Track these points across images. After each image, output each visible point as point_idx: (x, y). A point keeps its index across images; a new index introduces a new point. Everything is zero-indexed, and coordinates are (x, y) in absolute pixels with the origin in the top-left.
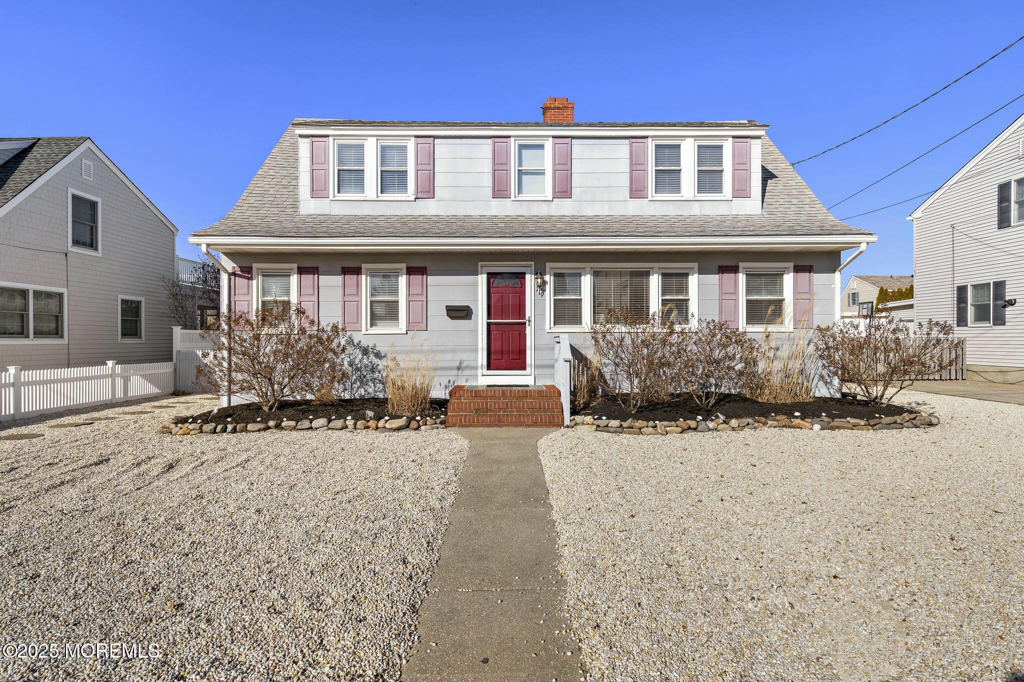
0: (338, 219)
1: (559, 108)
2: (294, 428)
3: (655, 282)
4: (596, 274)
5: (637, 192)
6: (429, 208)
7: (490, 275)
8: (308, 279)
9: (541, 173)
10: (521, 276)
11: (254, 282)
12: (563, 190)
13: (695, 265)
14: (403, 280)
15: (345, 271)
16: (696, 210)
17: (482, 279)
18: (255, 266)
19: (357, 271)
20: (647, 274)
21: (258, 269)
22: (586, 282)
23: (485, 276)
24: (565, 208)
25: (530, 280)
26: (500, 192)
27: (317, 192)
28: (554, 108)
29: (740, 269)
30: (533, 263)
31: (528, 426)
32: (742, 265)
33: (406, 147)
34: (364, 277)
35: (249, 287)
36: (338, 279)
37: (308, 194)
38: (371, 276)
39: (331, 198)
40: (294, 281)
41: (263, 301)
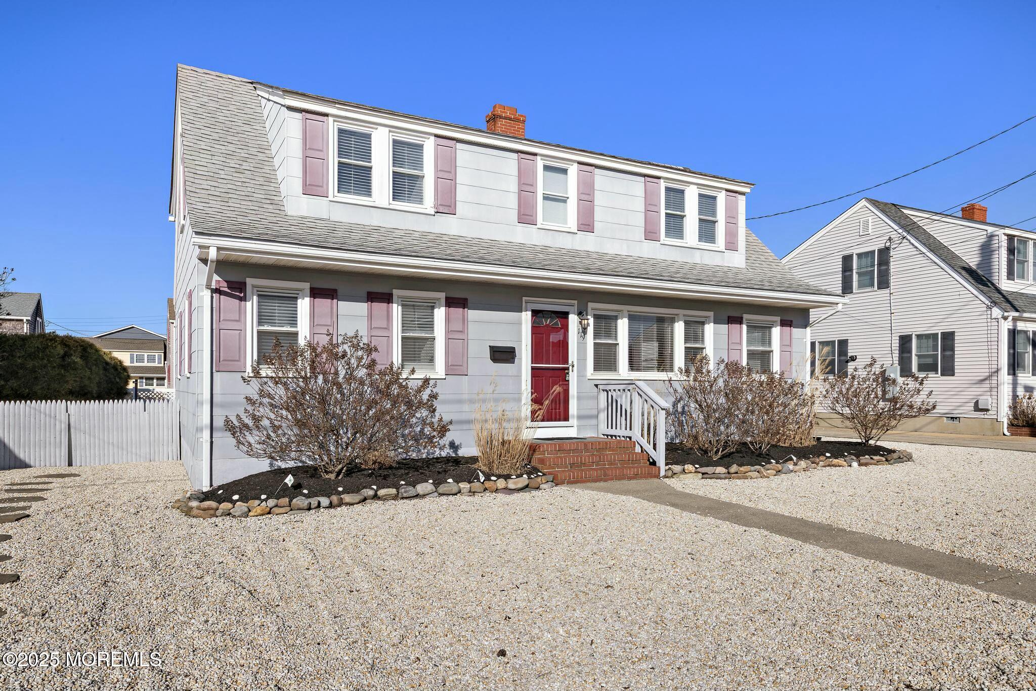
0: (333, 227)
1: (510, 119)
2: (395, 497)
3: (679, 328)
4: (632, 318)
5: (650, 235)
6: (449, 226)
7: (535, 313)
8: (325, 303)
9: (564, 200)
10: (565, 315)
11: (249, 304)
12: (586, 225)
13: (711, 314)
14: (440, 314)
15: (372, 297)
16: (697, 258)
17: (526, 317)
18: (250, 282)
19: (387, 298)
20: (673, 320)
21: (253, 286)
22: (623, 325)
23: (529, 313)
24: (586, 243)
25: (573, 319)
26: (526, 217)
27: (312, 188)
28: (506, 118)
29: (744, 320)
30: (576, 302)
31: (630, 478)
32: (745, 316)
33: (421, 146)
34: (395, 306)
35: (242, 312)
36: (362, 308)
37: (300, 189)
38: (403, 305)
39: (331, 198)
40: (304, 305)
41: (259, 332)
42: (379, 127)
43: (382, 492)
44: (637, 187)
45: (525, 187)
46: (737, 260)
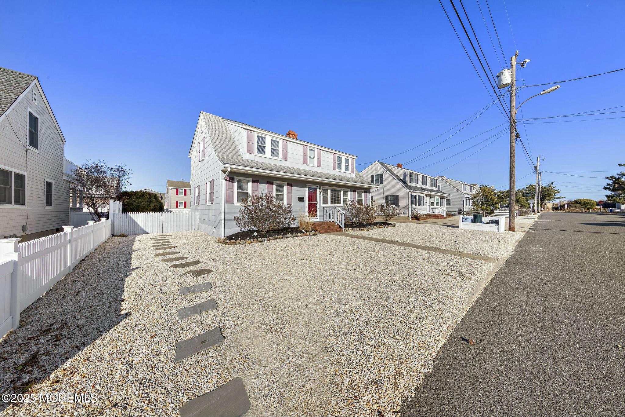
0: (257, 163)
2: (282, 238)
3: (342, 193)
4: (331, 190)
5: (334, 168)
6: (286, 164)
7: (309, 188)
8: (256, 184)
9: (314, 158)
10: (315, 189)
11: (235, 184)
12: (319, 165)
13: (349, 189)
14: (285, 188)
15: (268, 183)
16: (345, 175)
17: (307, 189)
18: (235, 177)
19: (272, 183)
20: (340, 191)
21: (236, 179)
22: (329, 192)
23: (307, 188)
24: (319, 170)
25: (318, 190)
26: (305, 162)
27: (250, 151)
28: (292, 134)
30: (318, 185)
31: (336, 232)
32: (356, 190)
33: (278, 142)
34: (274, 185)
35: (233, 186)
36: (265, 186)
37: (246, 151)
38: (276, 185)
39: (255, 154)
40: (250, 185)
41: (238, 192)
42: (268, 136)
43: (279, 236)
44: (331, 156)
45: (305, 154)
46: (353, 176)
